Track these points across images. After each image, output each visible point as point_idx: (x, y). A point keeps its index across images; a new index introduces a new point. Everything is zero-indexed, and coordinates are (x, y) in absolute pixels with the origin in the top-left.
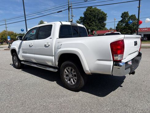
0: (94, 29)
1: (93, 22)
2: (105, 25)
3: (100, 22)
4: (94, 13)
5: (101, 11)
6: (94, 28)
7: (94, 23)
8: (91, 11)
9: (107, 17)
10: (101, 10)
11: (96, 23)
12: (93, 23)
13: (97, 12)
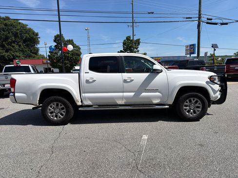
0: (17, 56)
1: (13, 44)
2: (38, 50)
3: (27, 45)
4: (14, 30)
5: (28, 27)
6: (18, 54)
7: (17, 47)
8: (6, 25)
9: (39, 38)
10: (27, 25)
11: (20, 46)
12: (13, 47)
13: (19, 27)
